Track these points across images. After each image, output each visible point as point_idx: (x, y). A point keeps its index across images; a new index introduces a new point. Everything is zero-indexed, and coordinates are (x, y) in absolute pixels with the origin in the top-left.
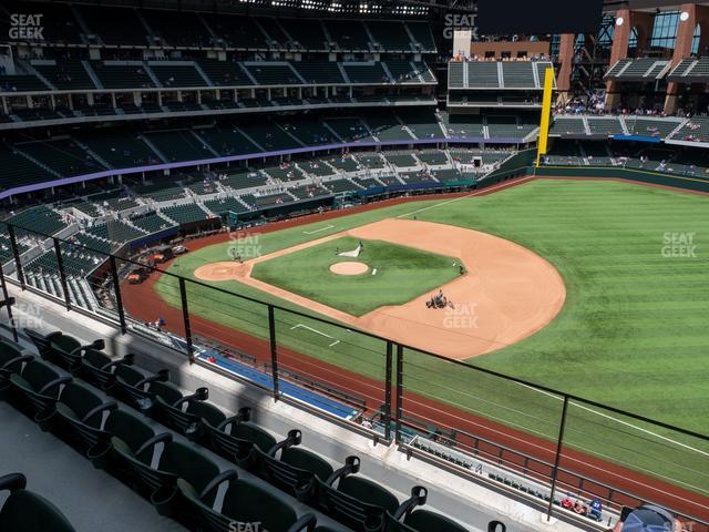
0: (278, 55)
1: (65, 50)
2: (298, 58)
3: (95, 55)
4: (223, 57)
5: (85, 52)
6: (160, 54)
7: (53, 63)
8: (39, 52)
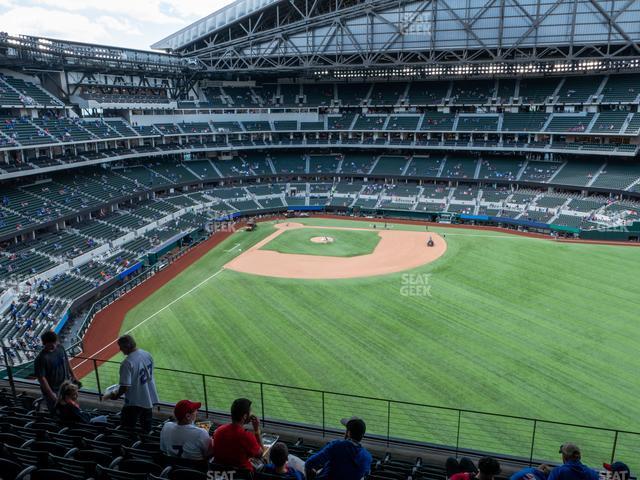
0: (495, 109)
1: (348, 109)
2: (515, 110)
3: (365, 111)
4: (446, 111)
5: (360, 110)
6: (404, 110)
7: (341, 115)
8: (337, 110)
